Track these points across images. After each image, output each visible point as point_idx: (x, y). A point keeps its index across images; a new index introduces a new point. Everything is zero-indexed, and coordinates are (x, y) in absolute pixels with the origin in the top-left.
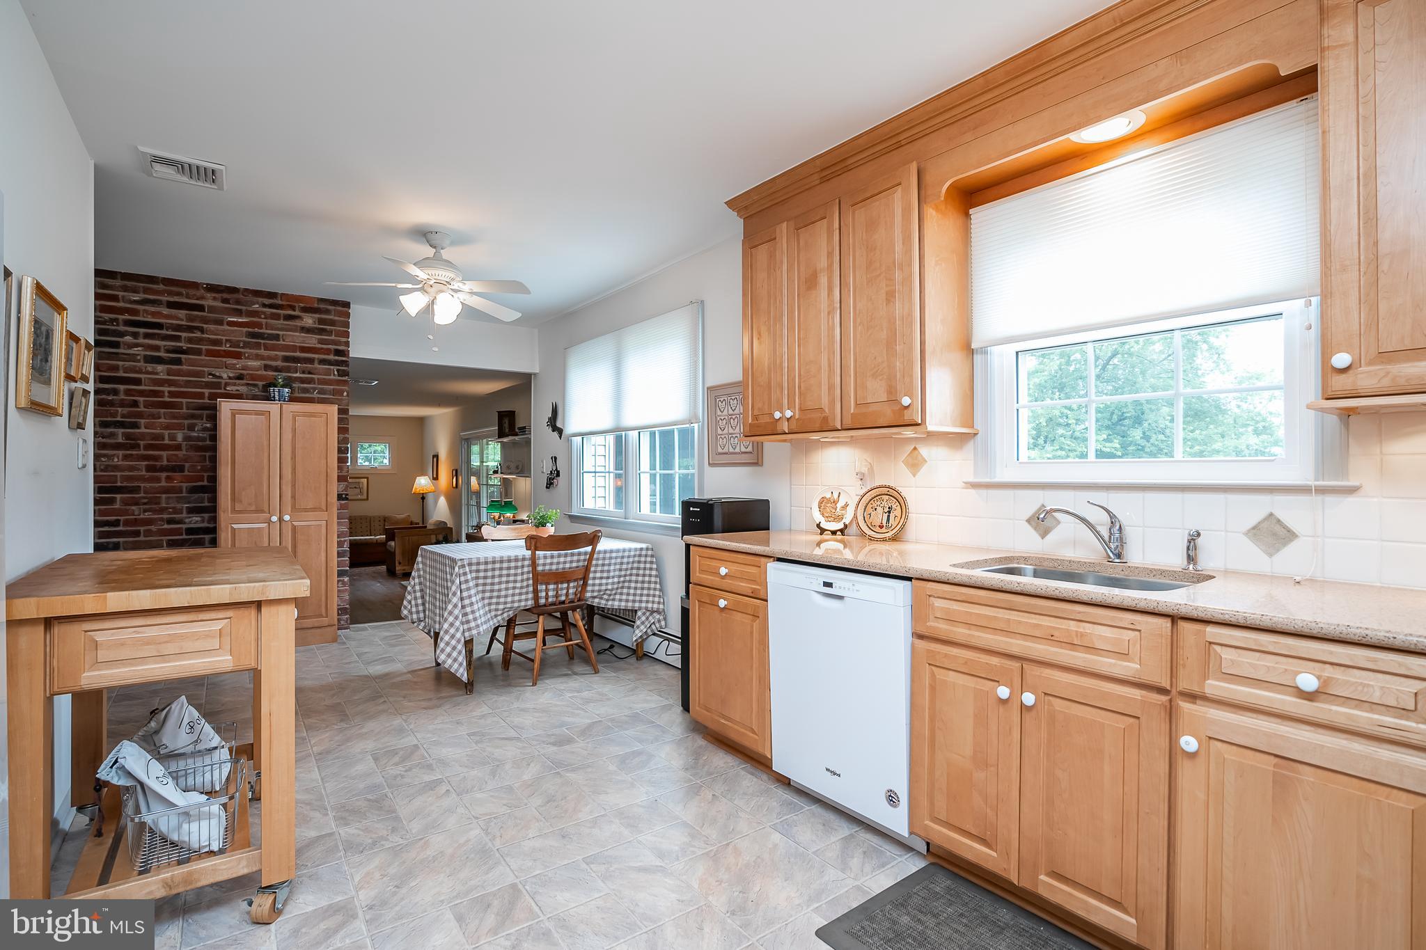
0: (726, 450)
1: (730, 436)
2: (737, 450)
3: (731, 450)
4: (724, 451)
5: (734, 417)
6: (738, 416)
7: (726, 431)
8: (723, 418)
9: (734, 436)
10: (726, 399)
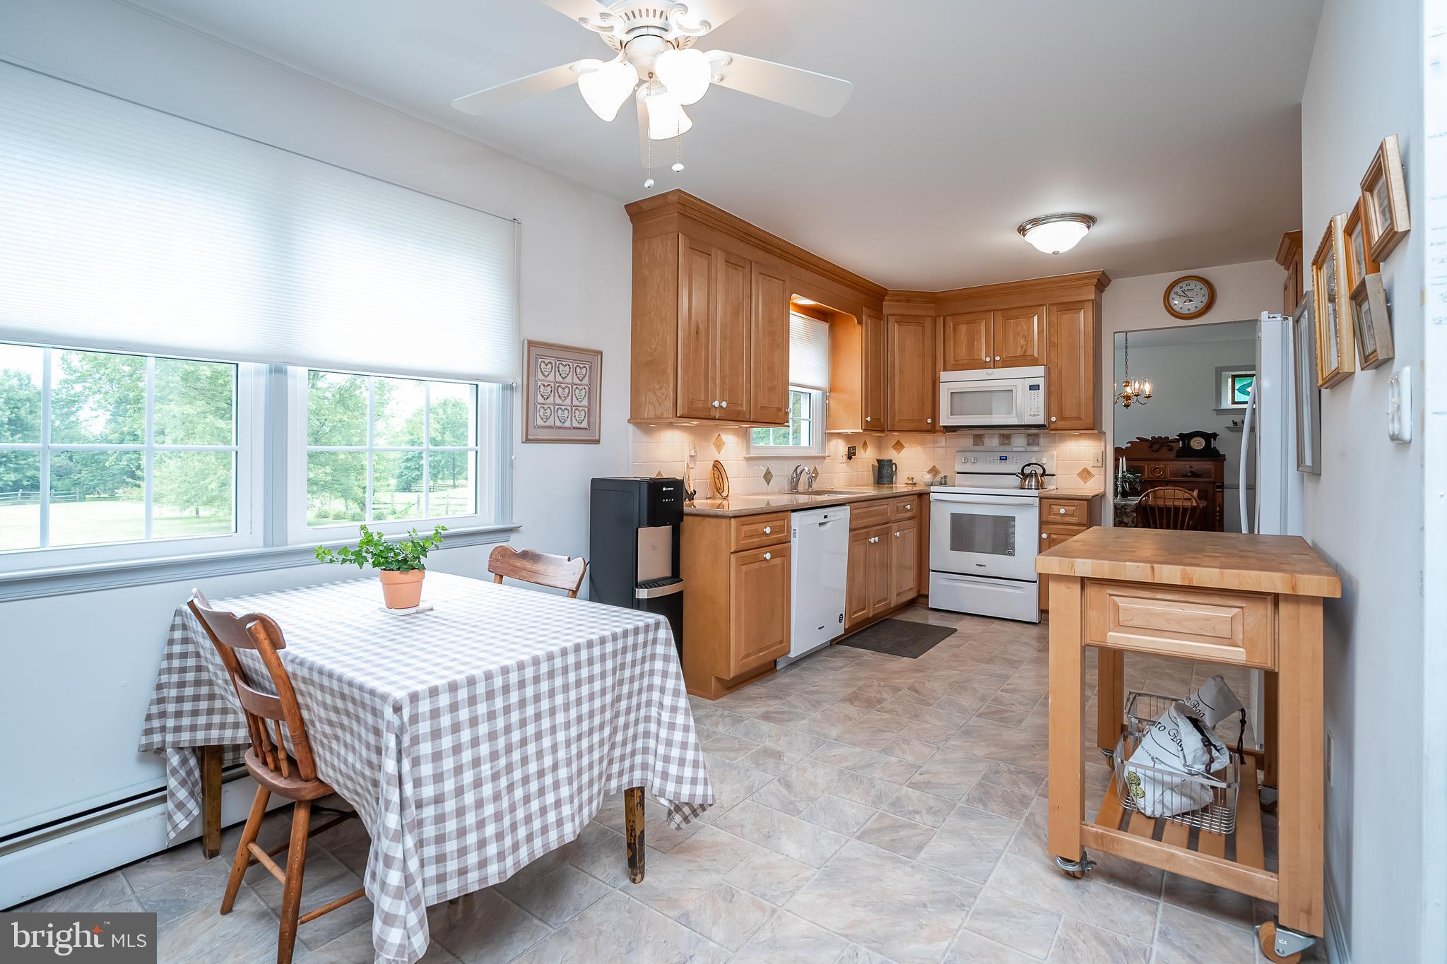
0: (550, 423)
1: (557, 407)
2: (568, 424)
3: (558, 424)
4: (547, 424)
5: (563, 386)
6: (570, 386)
7: (551, 400)
8: (546, 384)
9: (563, 408)
10: (553, 362)
